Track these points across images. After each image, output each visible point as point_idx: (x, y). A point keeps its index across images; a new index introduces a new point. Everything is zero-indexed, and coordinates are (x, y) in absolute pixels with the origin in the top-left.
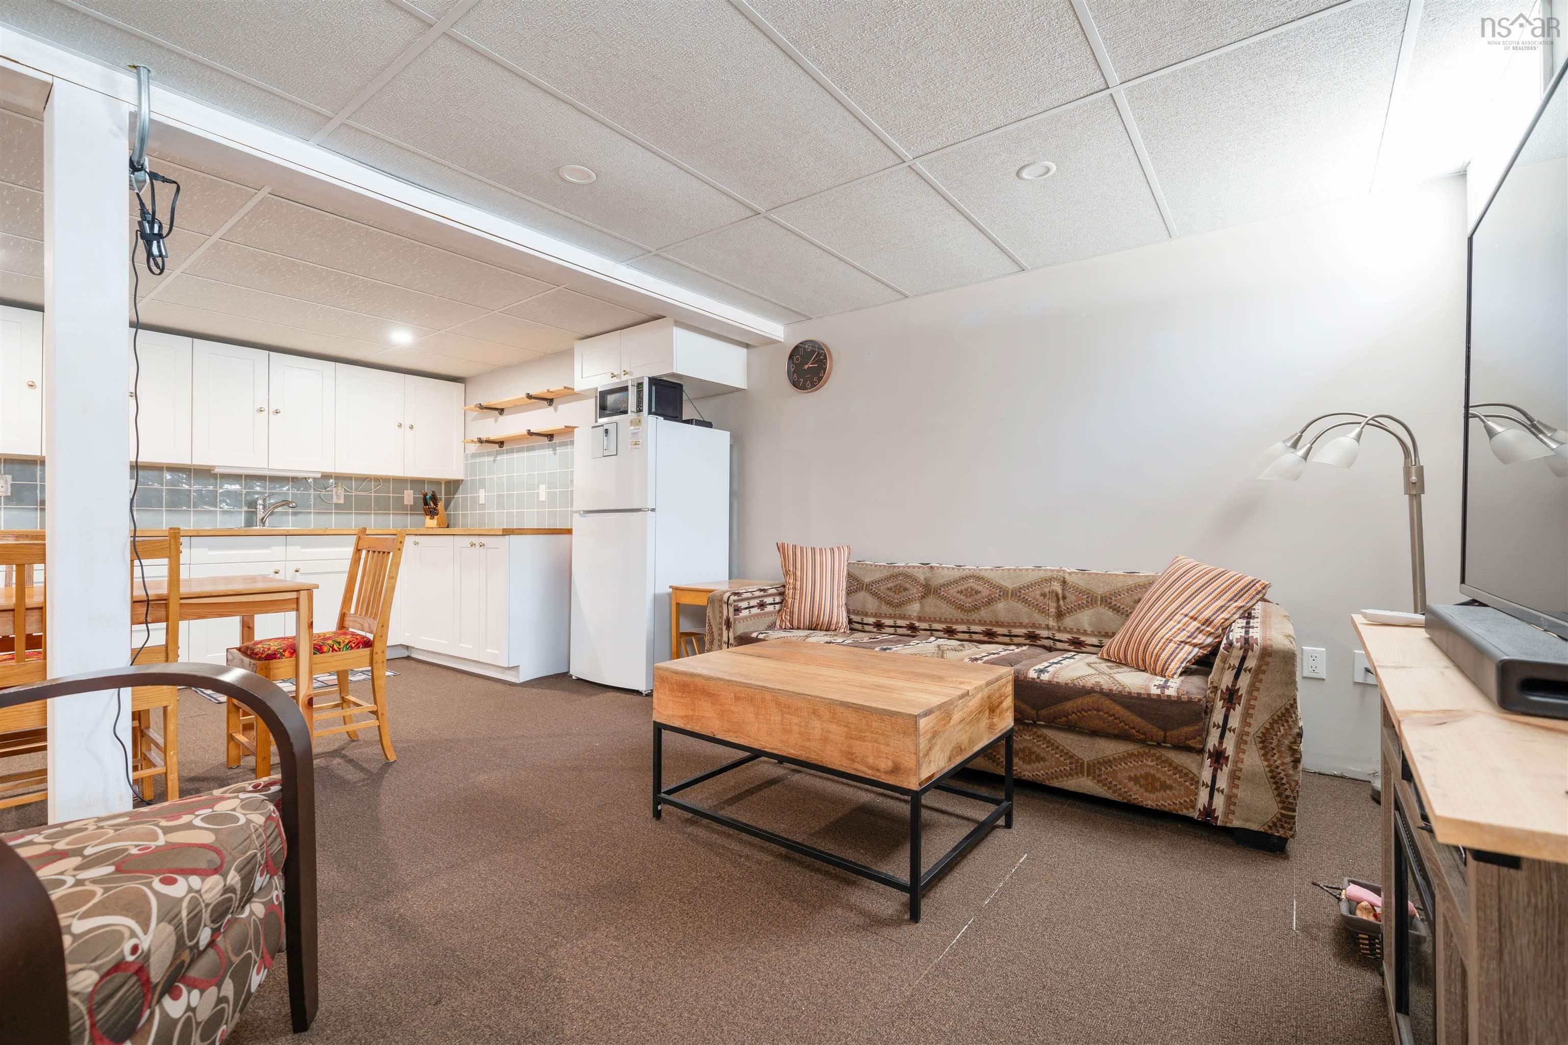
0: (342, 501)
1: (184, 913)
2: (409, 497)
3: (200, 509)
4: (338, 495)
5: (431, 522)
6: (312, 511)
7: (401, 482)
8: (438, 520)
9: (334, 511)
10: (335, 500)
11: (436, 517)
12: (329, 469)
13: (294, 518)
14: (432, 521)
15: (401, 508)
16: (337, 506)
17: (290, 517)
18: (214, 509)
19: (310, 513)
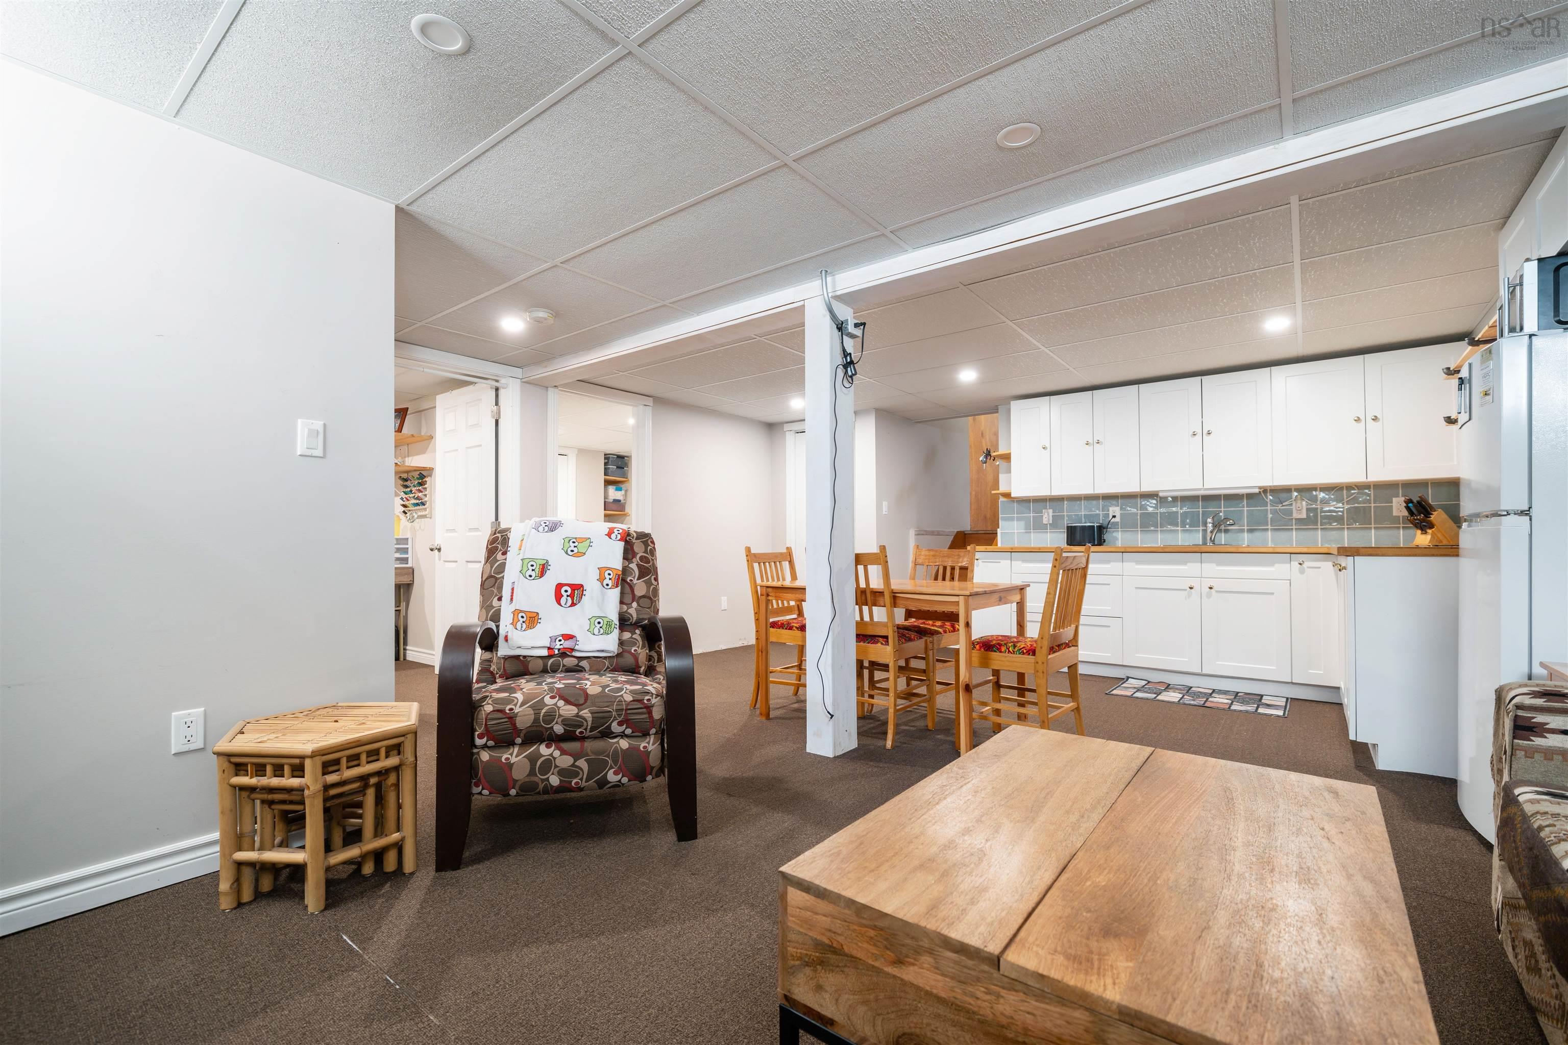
0: (1304, 516)
1: (543, 711)
2: (1398, 507)
3: (1165, 528)
4: (1300, 509)
5: (1423, 539)
6: (1269, 527)
7: (1386, 488)
8: (1433, 535)
9: (1294, 527)
10: (1296, 515)
11: (1429, 531)
12: (1268, 482)
13: (1250, 535)
14: (1424, 536)
15: (1385, 519)
16: (1299, 521)
17: (1246, 534)
18: (1175, 528)
19: (1267, 529)
